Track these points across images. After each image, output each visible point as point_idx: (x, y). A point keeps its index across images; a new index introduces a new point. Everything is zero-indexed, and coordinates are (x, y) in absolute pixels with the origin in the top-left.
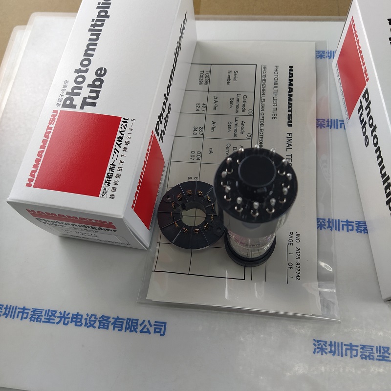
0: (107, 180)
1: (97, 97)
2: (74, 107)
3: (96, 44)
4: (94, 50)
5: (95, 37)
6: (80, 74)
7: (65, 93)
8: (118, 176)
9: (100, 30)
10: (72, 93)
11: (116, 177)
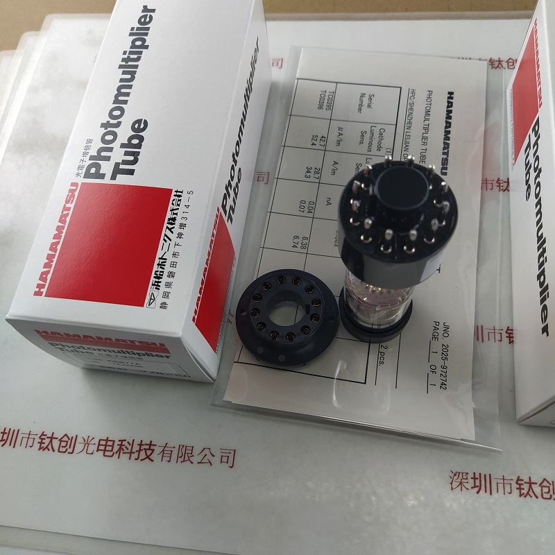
0: (156, 282)
1: (135, 162)
2: (102, 176)
3: (130, 87)
4: (128, 94)
5: (129, 76)
6: (109, 129)
7: (88, 157)
8: (171, 275)
9: (136, 67)
10: (99, 157)
11: (169, 276)
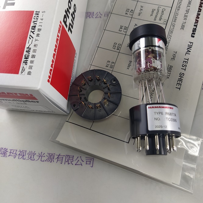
0: (25, 61)
8: (33, 56)
11: (32, 57)
